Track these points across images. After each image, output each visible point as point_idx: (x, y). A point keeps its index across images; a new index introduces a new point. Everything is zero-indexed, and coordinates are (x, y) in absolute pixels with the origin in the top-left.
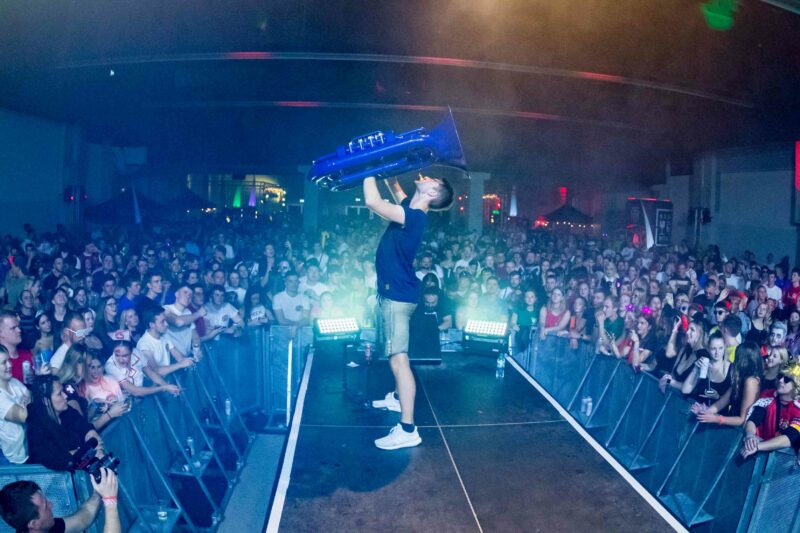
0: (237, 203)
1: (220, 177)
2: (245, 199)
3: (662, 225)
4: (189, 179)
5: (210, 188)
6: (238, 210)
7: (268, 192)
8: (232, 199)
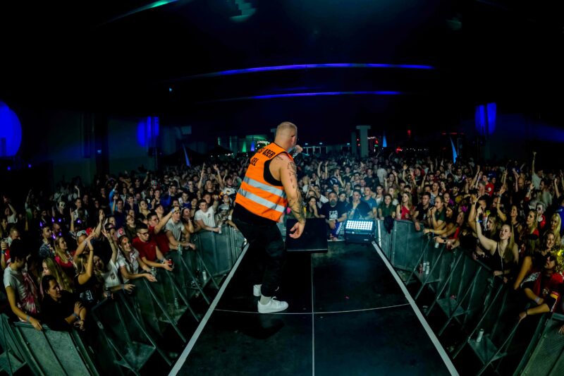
0: (244, 150)
1: (236, 138)
2: (249, 147)
3: (461, 147)
4: (219, 139)
5: (231, 144)
6: (245, 154)
7: (259, 144)
8: (241, 148)
